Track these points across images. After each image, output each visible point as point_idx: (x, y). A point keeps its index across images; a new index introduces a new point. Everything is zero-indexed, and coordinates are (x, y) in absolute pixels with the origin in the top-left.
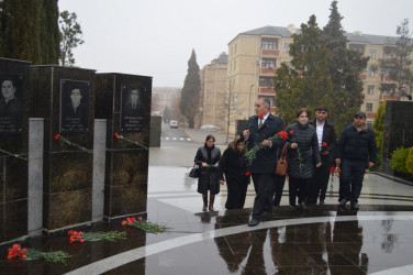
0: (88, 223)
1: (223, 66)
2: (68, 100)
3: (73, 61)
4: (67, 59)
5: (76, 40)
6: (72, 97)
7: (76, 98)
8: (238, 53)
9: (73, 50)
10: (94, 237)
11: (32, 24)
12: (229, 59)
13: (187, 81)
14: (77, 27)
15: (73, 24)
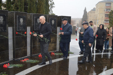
0: (56, 51)
1: (94, 12)
2: (51, 23)
3: (52, 12)
4: (51, 12)
5: (53, 6)
6: (52, 22)
7: (53, 22)
8: (99, 7)
9: (52, 9)
10: (57, 54)
11: (42, 4)
12: (96, 9)
13: (83, 16)
14: (53, 3)
15: (52, 2)
